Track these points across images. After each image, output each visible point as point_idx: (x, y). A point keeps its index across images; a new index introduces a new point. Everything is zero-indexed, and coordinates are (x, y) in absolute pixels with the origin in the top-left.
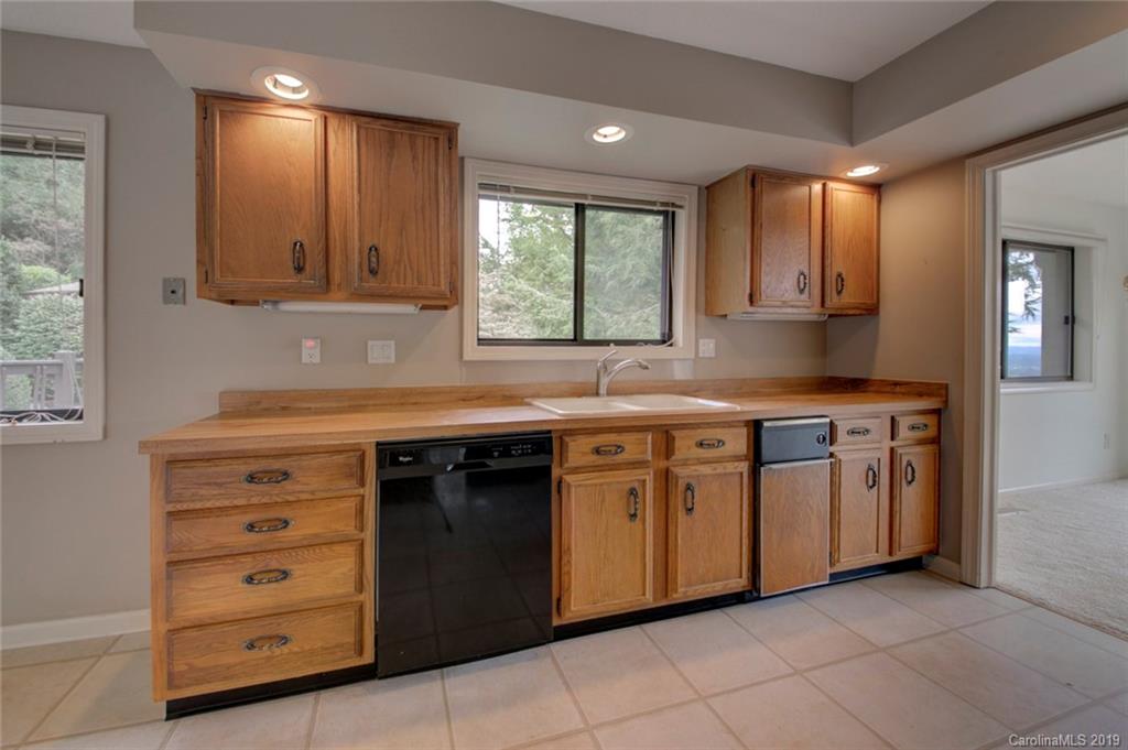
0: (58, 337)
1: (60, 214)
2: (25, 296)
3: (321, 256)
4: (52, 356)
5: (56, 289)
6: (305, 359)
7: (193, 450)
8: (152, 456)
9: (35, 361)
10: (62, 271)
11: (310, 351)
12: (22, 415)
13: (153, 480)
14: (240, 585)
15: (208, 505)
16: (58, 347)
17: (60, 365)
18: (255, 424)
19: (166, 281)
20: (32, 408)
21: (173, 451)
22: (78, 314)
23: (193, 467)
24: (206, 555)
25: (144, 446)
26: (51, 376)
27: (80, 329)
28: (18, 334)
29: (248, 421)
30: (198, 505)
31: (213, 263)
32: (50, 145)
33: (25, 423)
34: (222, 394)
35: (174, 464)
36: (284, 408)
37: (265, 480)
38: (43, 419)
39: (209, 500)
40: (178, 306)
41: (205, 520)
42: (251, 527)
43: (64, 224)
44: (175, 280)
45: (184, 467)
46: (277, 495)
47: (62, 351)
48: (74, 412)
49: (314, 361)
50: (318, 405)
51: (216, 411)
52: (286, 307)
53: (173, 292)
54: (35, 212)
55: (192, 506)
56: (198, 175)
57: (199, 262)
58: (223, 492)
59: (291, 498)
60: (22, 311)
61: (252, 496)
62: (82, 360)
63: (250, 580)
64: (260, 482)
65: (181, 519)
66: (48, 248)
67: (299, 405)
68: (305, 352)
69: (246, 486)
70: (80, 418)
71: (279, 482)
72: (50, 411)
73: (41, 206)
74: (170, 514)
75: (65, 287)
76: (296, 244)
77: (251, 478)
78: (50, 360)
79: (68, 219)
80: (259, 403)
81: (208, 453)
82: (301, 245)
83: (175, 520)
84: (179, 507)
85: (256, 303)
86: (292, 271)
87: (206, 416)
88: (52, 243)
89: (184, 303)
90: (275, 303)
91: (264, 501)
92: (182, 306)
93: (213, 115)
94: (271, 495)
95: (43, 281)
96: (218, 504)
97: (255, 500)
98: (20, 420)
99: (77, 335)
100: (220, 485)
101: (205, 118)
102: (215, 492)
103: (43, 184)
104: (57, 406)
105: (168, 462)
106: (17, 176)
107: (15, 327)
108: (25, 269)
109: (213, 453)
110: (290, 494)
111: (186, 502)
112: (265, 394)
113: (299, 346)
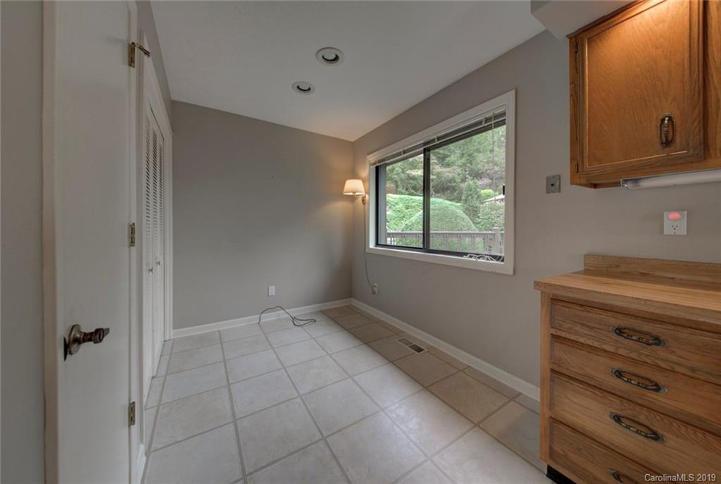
0: (493, 221)
1: (495, 164)
2: (482, 203)
3: (696, 123)
4: (491, 230)
5: (493, 199)
6: (668, 230)
7: (570, 295)
8: (542, 292)
9: (485, 232)
10: (495, 191)
11: (675, 223)
12: (480, 256)
13: (542, 308)
14: (609, 419)
15: (582, 340)
16: (493, 226)
17: (494, 234)
18: (619, 284)
19: (548, 179)
20: (484, 253)
21: (557, 292)
22: (501, 210)
23: (569, 307)
24: (580, 378)
25: (537, 284)
26: (491, 239)
27: (502, 217)
28: (480, 220)
29: (612, 280)
30: (573, 337)
31: (583, 157)
32: (491, 118)
33: (481, 260)
34: (586, 256)
35: (556, 301)
36: (642, 274)
37: (634, 338)
38: (488, 259)
39: (582, 337)
40: (555, 194)
41: (578, 351)
42: (619, 374)
43: (497, 168)
44: (554, 177)
45: (563, 306)
46: (646, 356)
47: (495, 228)
48: (500, 257)
49: (678, 233)
50: (684, 277)
51: (582, 268)
52: (646, 184)
53: (552, 185)
54: (486, 166)
55: (568, 336)
56: (571, 96)
57: (572, 158)
58: (593, 334)
59: (662, 365)
60: (481, 210)
61: (620, 347)
62: (503, 232)
63: (618, 419)
64: (629, 337)
65: (560, 343)
66: (490, 181)
67: (658, 273)
68: (667, 224)
69: (615, 337)
70: (503, 261)
71: (650, 345)
72: (490, 256)
73: (488, 162)
74: (553, 336)
75: (497, 198)
76: (663, 120)
77: (620, 331)
78: (490, 232)
79: (497, 166)
80: (617, 266)
81: (581, 300)
82: (670, 119)
83: (557, 342)
84: (559, 333)
85: (617, 184)
86: (658, 146)
87: (576, 270)
88: (492, 179)
89: (560, 191)
90: (636, 181)
91: (633, 355)
92: (558, 193)
93: (583, 46)
94: (640, 354)
95: (489, 196)
96: (589, 342)
97: (621, 351)
98: (479, 258)
99: (501, 220)
100: (592, 328)
101: (576, 52)
102: (587, 332)
103: (488, 153)
104: (494, 253)
105: (552, 299)
106: (480, 152)
107: (479, 217)
108: (482, 191)
109: (586, 301)
110: (662, 360)
111: (565, 332)
112: (623, 260)
113: (661, 218)
